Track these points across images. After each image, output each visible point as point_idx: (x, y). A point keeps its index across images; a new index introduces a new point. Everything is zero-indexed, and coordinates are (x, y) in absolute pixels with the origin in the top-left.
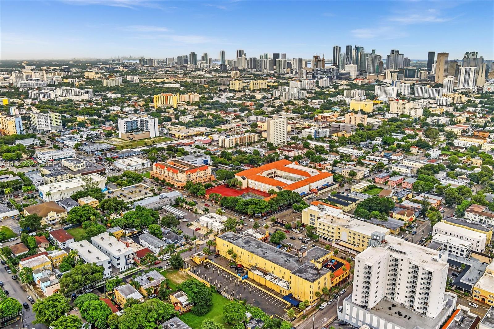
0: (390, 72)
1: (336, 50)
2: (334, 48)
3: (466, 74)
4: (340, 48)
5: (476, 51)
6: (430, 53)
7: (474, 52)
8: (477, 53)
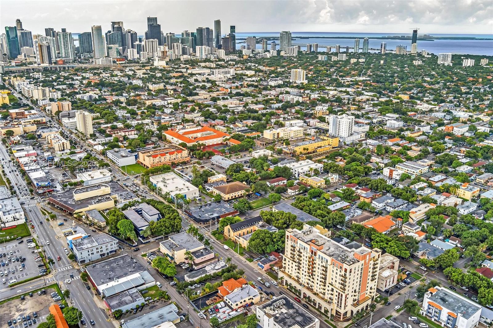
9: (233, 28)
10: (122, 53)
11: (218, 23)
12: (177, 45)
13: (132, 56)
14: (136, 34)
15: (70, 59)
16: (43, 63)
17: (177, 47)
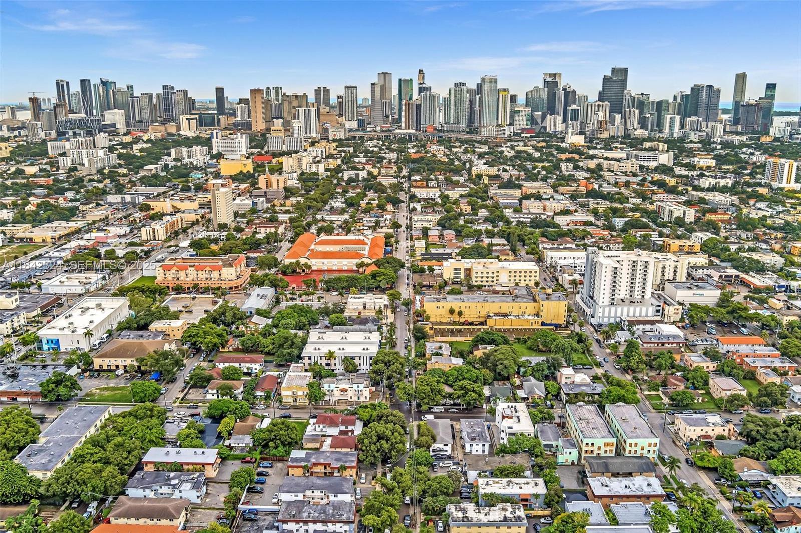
0: (187, 119)
1: (61, 87)
2: (57, 84)
3: (305, 118)
4: (67, 84)
5: (279, 87)
6: (217, 89)
7: (278, 88)
8: (281, 88)
9: (771, 87)
10: (539, 121)
11: (741, 79)
12: (630, 112)
13: (552, 127)
14: (574, 92)
15: (460, 127)
16: (408, 129)
17: (630, 114)
